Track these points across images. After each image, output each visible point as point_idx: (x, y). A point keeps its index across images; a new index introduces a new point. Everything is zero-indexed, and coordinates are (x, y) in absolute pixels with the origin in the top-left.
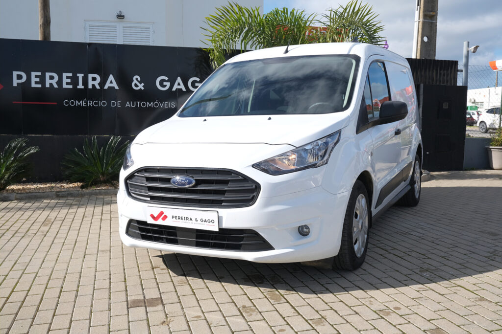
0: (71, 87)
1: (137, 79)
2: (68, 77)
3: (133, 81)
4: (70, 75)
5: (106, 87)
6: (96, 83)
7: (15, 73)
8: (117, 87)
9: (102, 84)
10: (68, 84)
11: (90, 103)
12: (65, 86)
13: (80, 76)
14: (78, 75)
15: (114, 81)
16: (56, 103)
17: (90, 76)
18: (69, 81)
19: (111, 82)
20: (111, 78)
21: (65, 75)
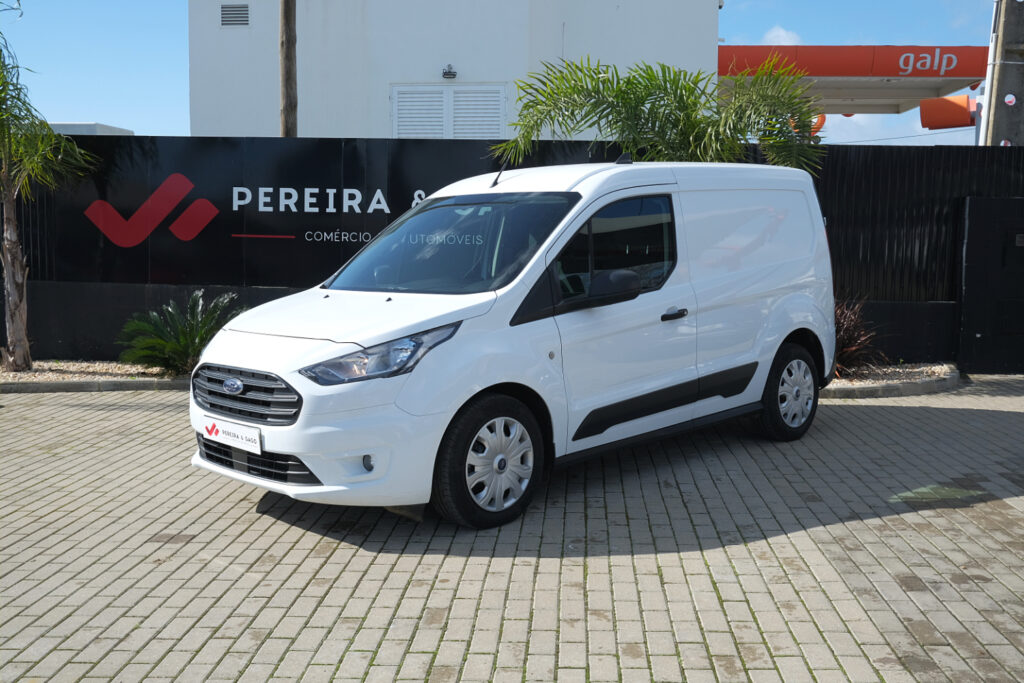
0: (316, 210)
1: (420, 196)
2: (312, 195)
3: (413, 199)
4: (316, 190)
5: (370, 210)
6: (355, 204)
7: (236, 190)
8: (387, 211)
9: (364, 205)
10: (312, 205)
11: (345, 235)
12: (308, 209)
13: (331, 192)
14: (328, 191)
15: (383, 200)
16: (293, 237)
17: (346, 192)
18: (314, 200)
19: (379, 202)
20: (379, 194)
21: (308, 191)
